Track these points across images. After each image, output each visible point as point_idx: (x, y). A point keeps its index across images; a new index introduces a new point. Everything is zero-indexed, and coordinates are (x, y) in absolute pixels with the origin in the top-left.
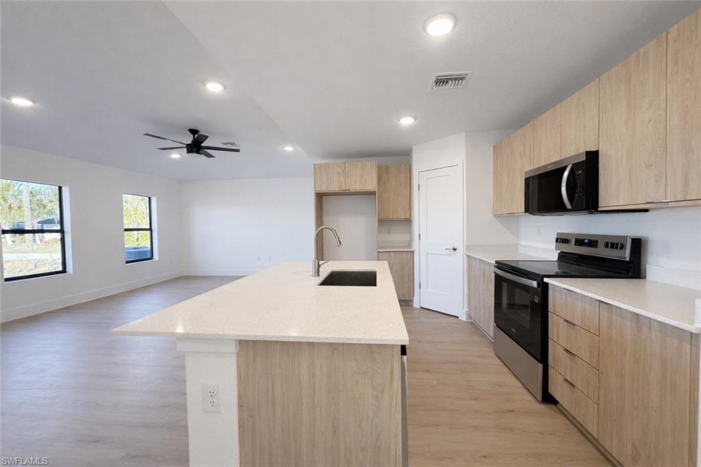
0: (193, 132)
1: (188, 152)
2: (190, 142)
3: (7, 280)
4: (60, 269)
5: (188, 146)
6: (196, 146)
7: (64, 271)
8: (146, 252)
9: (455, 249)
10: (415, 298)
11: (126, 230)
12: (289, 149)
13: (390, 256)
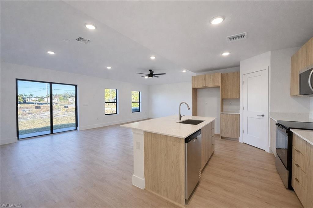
0: (150, 70)
1: (149, 77)
2: (149, 74)
3: (106, 115)
4: (116, 113)
5: (149, 75)
6: (151, 75)
7: (117, 113)
8: (138, 109)
9: (263, 116)
10: (240, 138)
11: (132, 102)
12: (184, 71)
13: (227, 116)
